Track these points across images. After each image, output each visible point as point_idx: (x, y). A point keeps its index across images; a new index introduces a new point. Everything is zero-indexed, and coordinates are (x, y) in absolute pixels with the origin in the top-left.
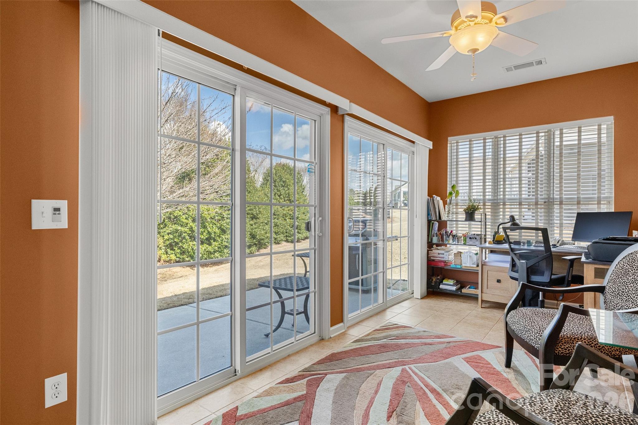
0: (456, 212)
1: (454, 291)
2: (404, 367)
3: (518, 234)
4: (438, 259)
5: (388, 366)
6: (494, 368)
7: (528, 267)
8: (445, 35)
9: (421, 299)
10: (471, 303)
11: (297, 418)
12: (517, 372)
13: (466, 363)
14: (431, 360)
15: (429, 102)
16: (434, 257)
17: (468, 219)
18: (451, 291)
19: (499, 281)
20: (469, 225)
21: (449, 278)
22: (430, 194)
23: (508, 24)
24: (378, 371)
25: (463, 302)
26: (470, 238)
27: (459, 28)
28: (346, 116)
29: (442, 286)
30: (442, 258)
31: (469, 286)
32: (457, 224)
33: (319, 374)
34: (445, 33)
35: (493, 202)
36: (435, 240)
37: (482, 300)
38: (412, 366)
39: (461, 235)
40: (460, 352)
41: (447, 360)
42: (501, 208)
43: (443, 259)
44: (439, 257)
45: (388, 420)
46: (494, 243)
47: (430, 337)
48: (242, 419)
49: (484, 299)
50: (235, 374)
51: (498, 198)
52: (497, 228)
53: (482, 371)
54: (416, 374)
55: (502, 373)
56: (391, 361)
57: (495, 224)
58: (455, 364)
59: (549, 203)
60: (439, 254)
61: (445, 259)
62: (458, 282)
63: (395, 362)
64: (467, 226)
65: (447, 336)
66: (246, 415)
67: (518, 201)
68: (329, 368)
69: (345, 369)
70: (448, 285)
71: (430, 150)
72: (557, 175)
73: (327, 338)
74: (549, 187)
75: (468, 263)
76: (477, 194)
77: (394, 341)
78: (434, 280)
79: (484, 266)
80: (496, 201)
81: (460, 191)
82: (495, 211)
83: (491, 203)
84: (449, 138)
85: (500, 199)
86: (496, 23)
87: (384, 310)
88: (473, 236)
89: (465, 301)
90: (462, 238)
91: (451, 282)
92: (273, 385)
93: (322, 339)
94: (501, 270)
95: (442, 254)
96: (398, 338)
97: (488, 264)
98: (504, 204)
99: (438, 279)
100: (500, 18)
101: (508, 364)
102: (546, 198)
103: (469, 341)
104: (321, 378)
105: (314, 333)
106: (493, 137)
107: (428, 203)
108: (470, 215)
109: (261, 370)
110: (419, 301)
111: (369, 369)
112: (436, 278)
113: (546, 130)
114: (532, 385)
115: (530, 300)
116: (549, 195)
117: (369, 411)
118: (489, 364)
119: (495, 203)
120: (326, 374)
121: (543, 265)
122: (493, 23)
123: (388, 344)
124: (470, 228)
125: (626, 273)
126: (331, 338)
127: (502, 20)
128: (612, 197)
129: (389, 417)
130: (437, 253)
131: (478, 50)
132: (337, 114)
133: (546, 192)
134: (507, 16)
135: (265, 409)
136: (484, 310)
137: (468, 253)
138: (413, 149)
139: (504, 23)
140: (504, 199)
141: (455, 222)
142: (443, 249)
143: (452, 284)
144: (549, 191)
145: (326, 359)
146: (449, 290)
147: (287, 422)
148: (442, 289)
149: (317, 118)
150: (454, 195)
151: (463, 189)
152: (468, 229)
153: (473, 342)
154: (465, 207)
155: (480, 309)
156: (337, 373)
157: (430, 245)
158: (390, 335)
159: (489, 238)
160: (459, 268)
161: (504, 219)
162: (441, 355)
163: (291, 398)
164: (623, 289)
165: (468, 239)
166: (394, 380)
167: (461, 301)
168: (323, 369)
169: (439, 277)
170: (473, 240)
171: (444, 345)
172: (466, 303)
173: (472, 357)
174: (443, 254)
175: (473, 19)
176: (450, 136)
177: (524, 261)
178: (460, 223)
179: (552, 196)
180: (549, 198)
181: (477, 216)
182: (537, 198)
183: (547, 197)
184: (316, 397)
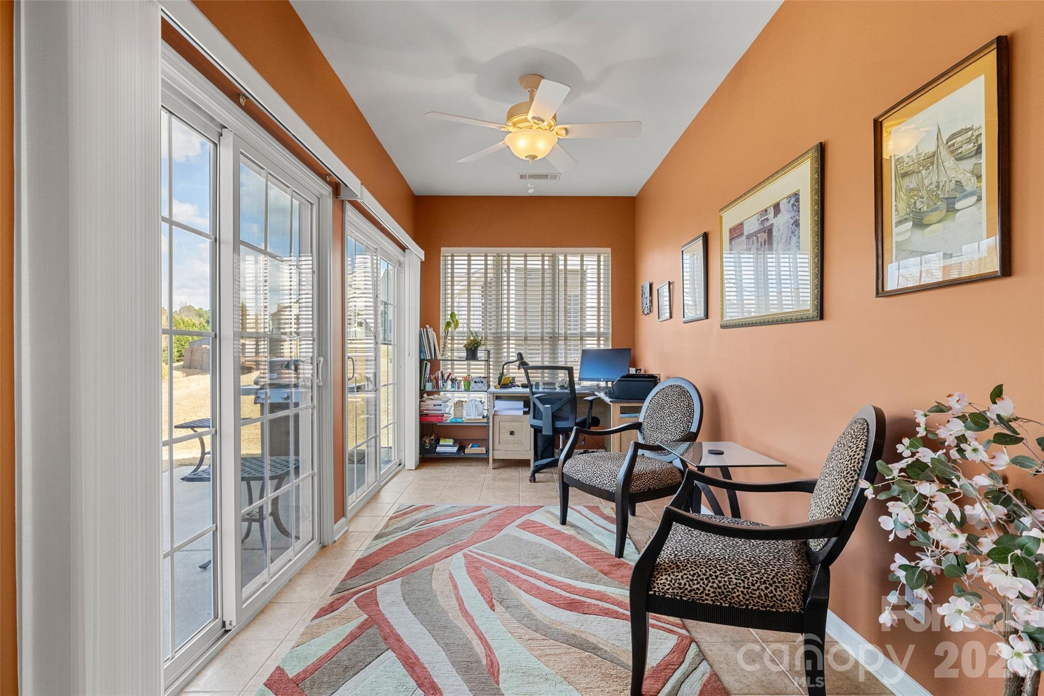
0: (451, 347)
1: (454, 453)
2: (463, 551)
3: (540, 375)
4: (433, 412)
5: (444, 556)
6: (553, 529)
7: (553, 411)
8: (502, 129)
9: (416, 469)
10: (477, 466)
11: (385, 647)
12: (573, 526)
13: (522, 530)
14: (485, 537)
15: (416, 194)
16: (428, 410)
17: (470, 357)
18: (451, 453)
19: (512, 433)
20: (469, 365)
21: (446, 437)
22: (422, 325)
23: (568, 137)
24: (436, 564)
25: (469, 466)
26: (475, 382)
27: (518, 126)
28: (347, 203)
29: (439, 449)
30: (439, 410)
31: (471, 445)
32: (452, 365)
33: (365, 589)
34: (504, 127)
35: (495, 335)
36: (429, 387)
37: (493, 460)
38: (471, 548)
39: (461, 379)
40: (508, 521)
41: (502, 533)
42: (505, 344)
43: (440, 412)
44: (435, 410)
45: (494, 610)
46: (501, 387)
47: (464, 512)
48: (305, 679)
49: (496, 457)
50: (224, 629)
51: (502, 331)
52: (501, 368)
53: (543, 534)
54: (483, 556)
55: (563, 531)
56: (442, 550)
57: (499, 364)
58: (514, 534)
59: (554, 338)
60: (435, 405)
61: (442, 412)
62: (456, 441)
63: (449, 549)
64: (466, 366)
65: (483, 507)
66: (305, 671)
67: (523, 335)
68: (371, 579)
69: (394, 574)
70: (447, 446)
71: (422, 262)
72: (562, 306)
73: (331, 542)
74: (554, 320)
75: (470, 415)
76: (477, 326)
77: (426, 525)
78: (427, 441)
79: (495, 417)
80: (499, 335)
81: (460, 321)
82: (498, 347)
83: (493, 337)
84: (442, 249)
85: (504, 333)
86: (557, 133)
87: (379, 491)
88: (479, 380)
89: (468, 464)
90: (463, 383)
91: (451, 442)
92: (308, 623)
93: (324, 547)
94: (515, 419)
95: (438, 405)
96: (428, 521)
97: (499, 413)
98: (508, 339)
99: (432, 440)
100: (562, 129)
101: (564, 522)
102: (551, 333)
103: (508, 507)
104: (371, 593)
105: (312, 539)
106: (495, 254)
107: (421, 335)
108: (472, 352)
109: (262, 612)
110: (414, 473)
111: (424, 564)
112: (429, 438)
113: (551, 255)
114: (594, 535)
115: (542, 452)
116: (553, 329)
117: (465, 609)
118: (545, 526)
119: (498, 337)
120: (374, 587)
121: (567, 409)
122: (554, 132)
123: (423, 531)
124: (469, 369)
125: (662, 407)
126: (335, 542)
127: (564, 131)
128: (609, 333)
129: (492, 607)
130: (430, 404)
131: (537, 157)
132: (338, 198)
133: (550, 326)
134: (569, 130)
135: (328, 654)
136: (497, 471)
137: (473, 402)
138: (401, 259)
139: (564, 135)
140: (508, 332)
141: (449, 362)
142: (437, 399)
143: (452, 444)
144: (554, 324)
145: (356, 570)
146: (449, 453)
147: (375, 656)
148: (439, 453)
149: (314, 200)
150: (453, 325)
151: (462, 317)
152: (466, 370)
153: (514, 507)
154: (465, 342)
155: (493, 471)
156: (387, 580)
157: (422, 392)
158: (415, 520)
159: (493, 381)
160: (460, 423)
161: (508, 357)
162: (492, 529)
163: (353, 628)
164: (661, 423)
165: (473, 384)
166: (465, 569)
167: (465, 464)
168: (364, 582)
169: (432, 438)
170: (478, 384)
171: (488, 517)
172: (472, 466)
173: (524, 522)
174: (441, 405)
175: (540, 122)
176: (443, 247)
177: (549, 406)
178: (455, 362)
179: (557, 331)
180: (554, 333)
181: (481, 354)
182: (542, 333)
183: (552, 331)
184: (387, 617)
